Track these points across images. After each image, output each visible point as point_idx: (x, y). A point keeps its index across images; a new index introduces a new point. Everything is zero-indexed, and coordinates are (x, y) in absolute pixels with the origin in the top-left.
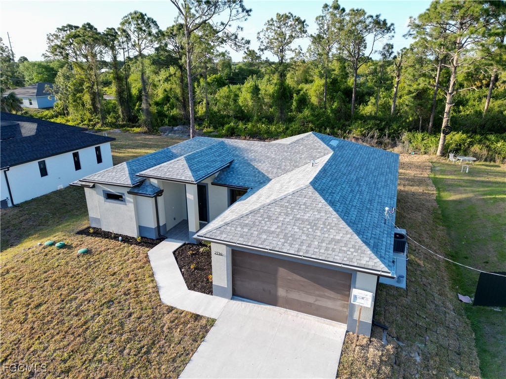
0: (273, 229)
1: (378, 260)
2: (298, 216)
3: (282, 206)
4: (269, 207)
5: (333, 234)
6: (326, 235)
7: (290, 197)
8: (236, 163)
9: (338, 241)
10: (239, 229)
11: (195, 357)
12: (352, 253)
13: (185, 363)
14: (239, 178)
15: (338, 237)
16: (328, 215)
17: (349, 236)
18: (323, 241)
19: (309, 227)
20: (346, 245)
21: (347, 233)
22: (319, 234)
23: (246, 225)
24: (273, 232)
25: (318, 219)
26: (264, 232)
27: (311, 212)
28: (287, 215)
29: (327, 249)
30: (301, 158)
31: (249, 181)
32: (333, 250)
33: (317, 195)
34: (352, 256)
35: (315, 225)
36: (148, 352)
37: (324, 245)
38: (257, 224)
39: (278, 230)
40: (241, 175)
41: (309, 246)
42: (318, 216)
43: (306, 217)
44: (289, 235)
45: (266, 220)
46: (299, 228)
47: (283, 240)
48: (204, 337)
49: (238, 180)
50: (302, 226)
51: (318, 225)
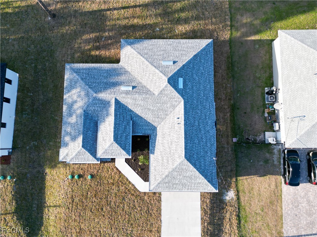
0: (177, 182)
1: (213, 187)
2: (184, 175)
3: (177, 171)
4: (172, 173)
5: (198, 181)
6: (196, 181)
7: (179, 166)
8: (134, 117)
9: (200, 183)
10: (165, 185)
11: (162, 208)
12: (205, 186)
13: (160, 210)
14: (140, 129)
15: (200, 182)
16: (195, 173)
17: (203, 180)
18: (195, 184)
19: (189, 179)
20: (203, 184)
21: (203, 179)
22: (193, 181)
23: (167, 183)
24: (177, 184)
25: (192, 175)
26: (174, 184)
27: (189, 172)
28: (180, 175)
29: (197, 187)
32: (199, 187)
33: (189, 164)
34: (205, 188)
35: (191, 178)
36: (149, 211)
37: (196, 185)
38: (170, 181)
39: (179, 183)
41: (191, 187)
42: (191, 174)
43: (187, 175)
44: (183, 184)
45: (173, 179)
46: (186, 180)
47: (182, 186)
48: (161, 200)
50: (187, 179)
51: (192, 178)
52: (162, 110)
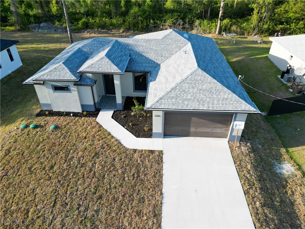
0: (189, 98)
1: (249, 106)
2: (200, 88)
3: (188, 83)
4: (181, 84)
5: (222, 95)
6: (219, 97)
7: (190, 76)
8: (133, 55)
9: (227, 99)
10: (170, 100)
12: (236, 104)
14: (139, 66)
15: (226, 97)
16: (216, 85)
17: (231, 95)
18: (219, 100)
19: (208, 93)
20: (231, 100)
21: (229, 94)
22: (215, 96)
23: (173, 97)
24: (190, 99)
25: (211, 88)
26: (185, 100)
27: (206, 84)
28: (193, 88)
29: (223, 104)
30: (172, 48)
31: (147, 67)
32: (226, 104)
33: (205, 73)
34: (237, 106)
35: (211, 92)
37: (220, 102)
38: (179, 96)
39: (192, 98)
40: (140, 63)
41: (213, 104)
42: (211, 86)
43: (204, 88)
44: (200, 100)
45: (183, 93)
46: (203, 95)
47: (198, 103)
48: (162, 161)
49: (139, 67)
50: (204, 93)
51: (213, 91)
52: (166, 50)
